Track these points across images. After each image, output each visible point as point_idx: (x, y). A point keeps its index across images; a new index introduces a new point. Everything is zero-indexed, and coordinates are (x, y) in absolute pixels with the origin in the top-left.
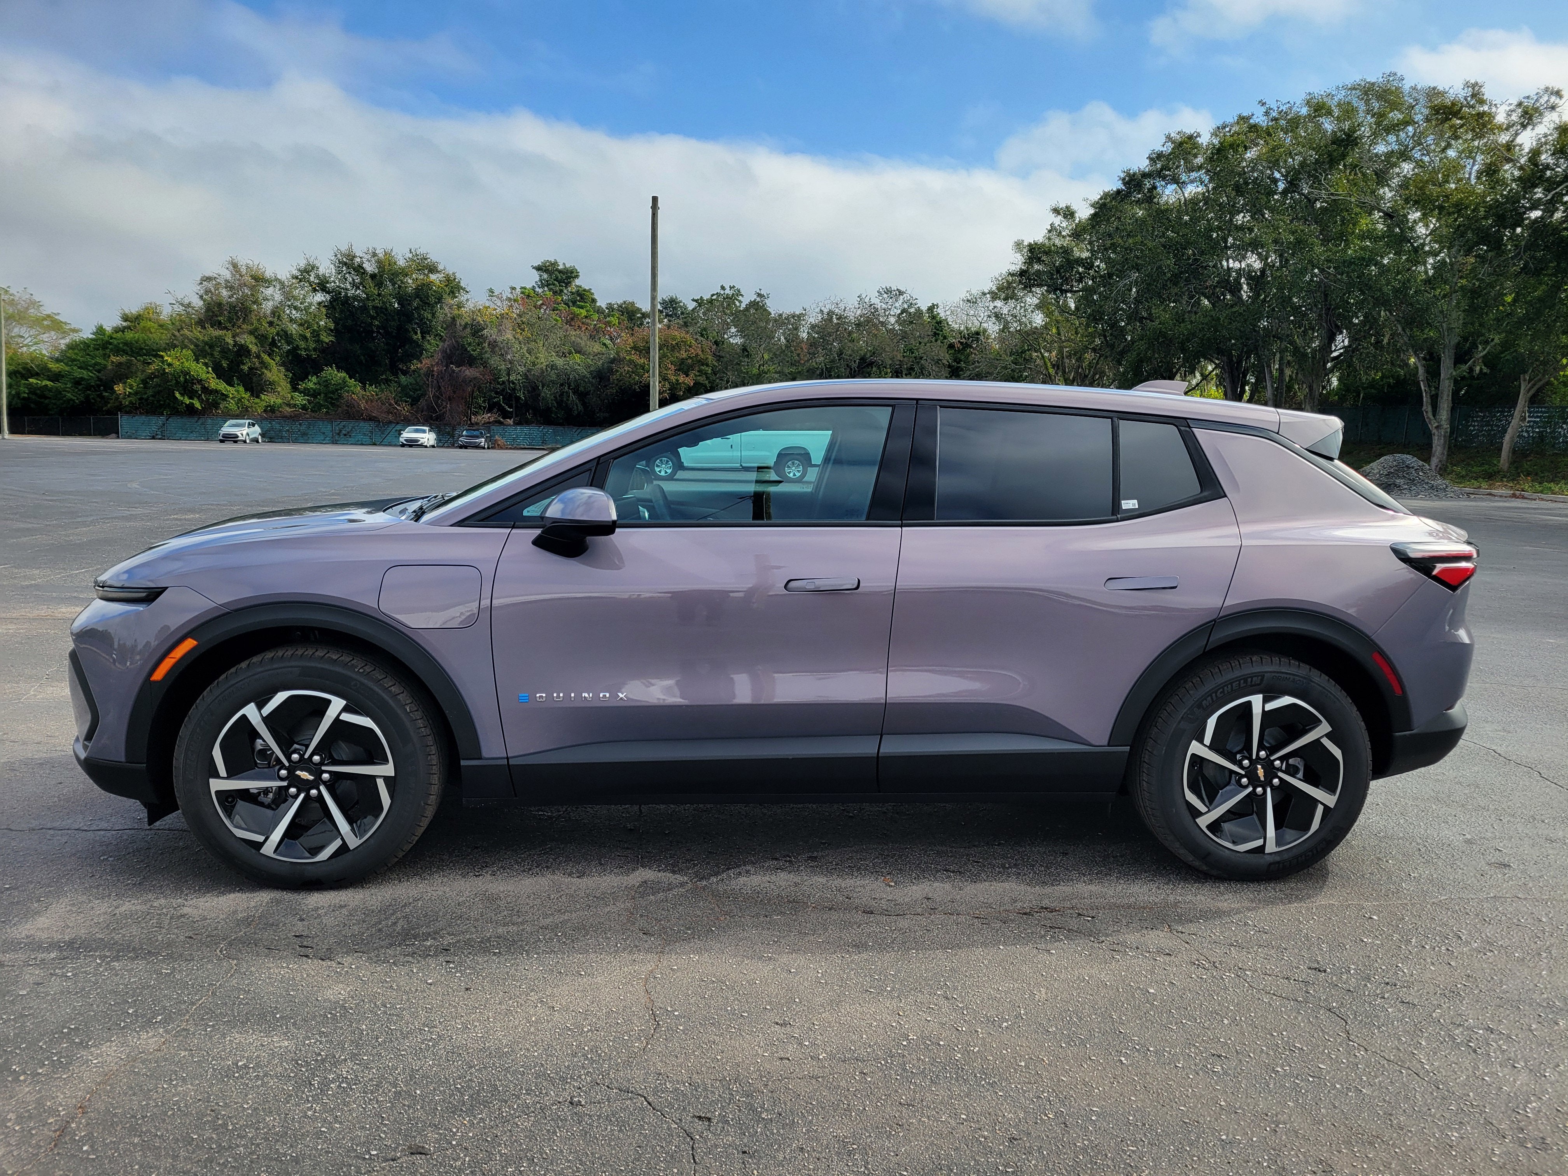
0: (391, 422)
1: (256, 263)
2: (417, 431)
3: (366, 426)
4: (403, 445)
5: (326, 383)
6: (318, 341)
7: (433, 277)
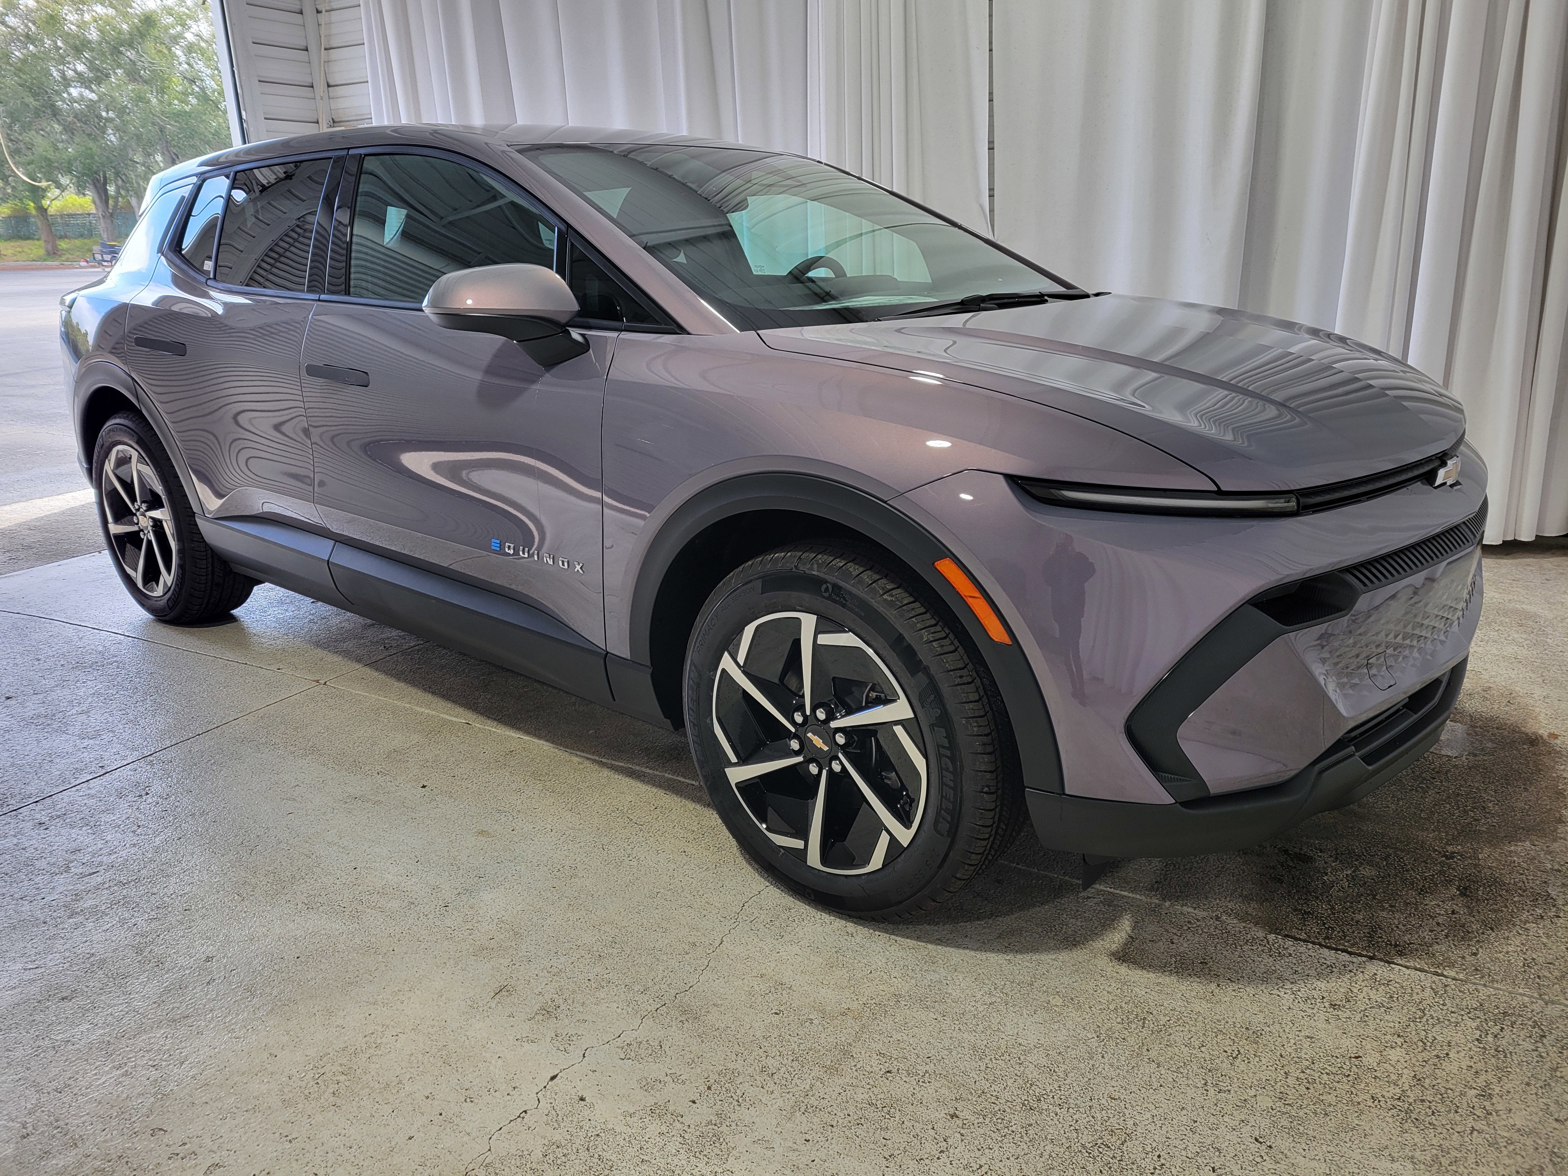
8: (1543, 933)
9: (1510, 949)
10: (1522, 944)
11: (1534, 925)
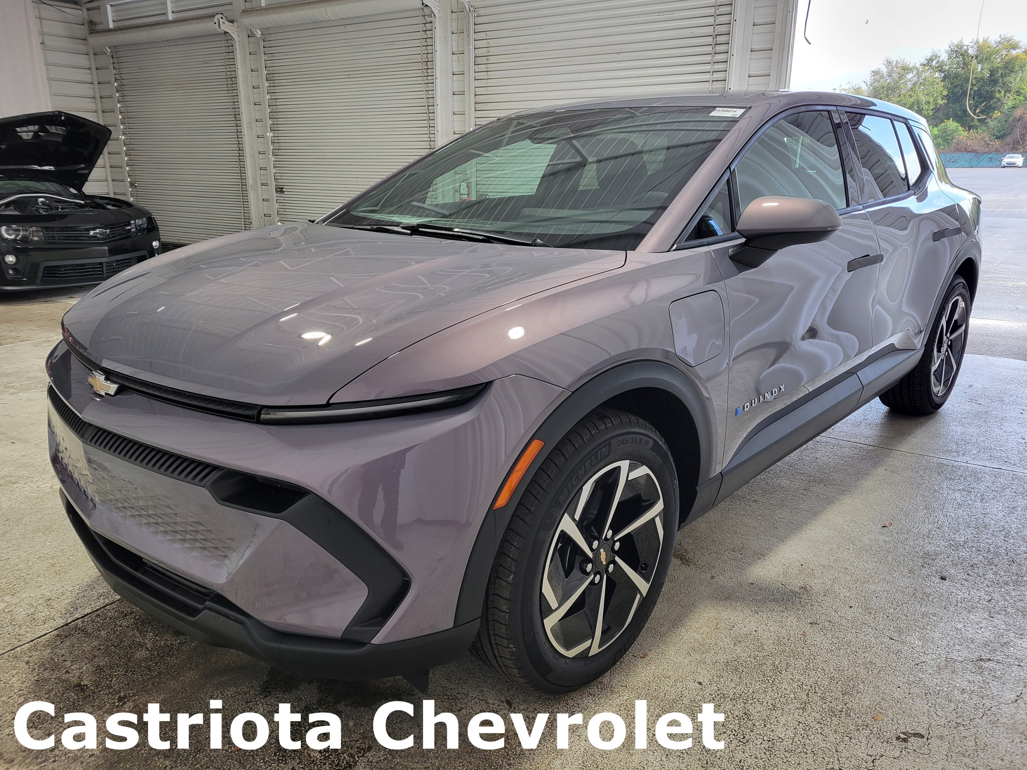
0: (985, 153)
1: (902, 59)
2: (1011, 157)
3: (967, 156)
4: (1004, 167)
5: (945, 131)
6: (936, 104)
7: (1014, 53)
8: (9, 702)
9: (14, 679)
10: (12, 686)
11: (19, 702)
